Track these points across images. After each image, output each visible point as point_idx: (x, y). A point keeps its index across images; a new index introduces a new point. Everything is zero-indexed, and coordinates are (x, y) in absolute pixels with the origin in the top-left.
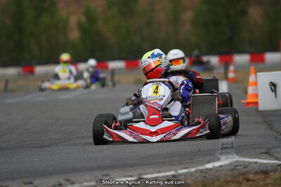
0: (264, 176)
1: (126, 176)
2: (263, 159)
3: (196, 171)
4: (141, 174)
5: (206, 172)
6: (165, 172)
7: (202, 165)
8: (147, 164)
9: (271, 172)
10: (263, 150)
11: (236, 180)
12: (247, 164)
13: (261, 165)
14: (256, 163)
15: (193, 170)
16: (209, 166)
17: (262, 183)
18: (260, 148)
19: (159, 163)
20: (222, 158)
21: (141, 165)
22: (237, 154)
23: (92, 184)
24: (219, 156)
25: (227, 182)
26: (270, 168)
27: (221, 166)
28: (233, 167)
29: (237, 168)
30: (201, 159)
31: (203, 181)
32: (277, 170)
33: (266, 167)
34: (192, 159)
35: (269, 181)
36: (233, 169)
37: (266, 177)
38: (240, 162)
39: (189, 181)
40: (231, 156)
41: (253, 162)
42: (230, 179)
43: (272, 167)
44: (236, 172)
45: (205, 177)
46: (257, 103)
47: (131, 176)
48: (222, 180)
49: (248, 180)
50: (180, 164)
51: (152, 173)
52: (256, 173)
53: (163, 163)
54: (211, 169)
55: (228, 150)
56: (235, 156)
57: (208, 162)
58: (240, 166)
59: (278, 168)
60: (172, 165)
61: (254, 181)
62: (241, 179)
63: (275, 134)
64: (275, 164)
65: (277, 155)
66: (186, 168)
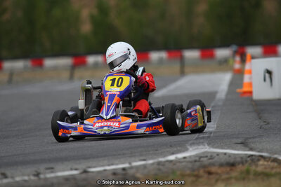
0: (228, 169)
1: (71, 169)
2: (236, 150)
3: (153, 164)
4: (90, 167)
5: (163, 165)
6: (117, 164)
7: (164, 156)
8: (105, 156)
9: (239, 164)
10: (239, 141)
11: (196, 173)
12: (215, 155)
13: (230, 156)
14: (225, 154)
15: (151, 162)
16: (172, 158)
17: (224, 176)
18: (238, 138)
19: (119, 155)
20: (191, 149)
21: (98, 157)
22: (209, 144)
23: (26, 178)
24: (189, 147)
25: (183, 176)
26: (239, 159)
27: (185, 158)
28: (197, 159)
29: (202, 159)
30: (168, 150)
31: (156, 175)
32: (247, 161)
33: (235, 158)
34: (157, 150)
35: (234, 174)
36: (195, 161)
37: (231, 170)
38: (208, 152)
39: (138, 175)
40: (200, 147)
41: (222, 153)
42: (188, 172)
43: (242, 158)
44: (198, 164)
45: (159, 170)
46: (251, 93)
47: (76, 169)
48: (178, 173)
49: (210, 173)
50: (141, 155)
51: (103, 166)
52: (221, 165)
53: (124, 154)
54: (171, 161)
55: (201, 141)
56: (207, 146)
57: (173, 154)
58: (207, 157)
59: (249, 159)
60: (131, 157)
61: (217, 174)
62: (201, 172)
63: (262, 124)
64: (246, 154)
65: (252, 145)
66: (144, 160)
